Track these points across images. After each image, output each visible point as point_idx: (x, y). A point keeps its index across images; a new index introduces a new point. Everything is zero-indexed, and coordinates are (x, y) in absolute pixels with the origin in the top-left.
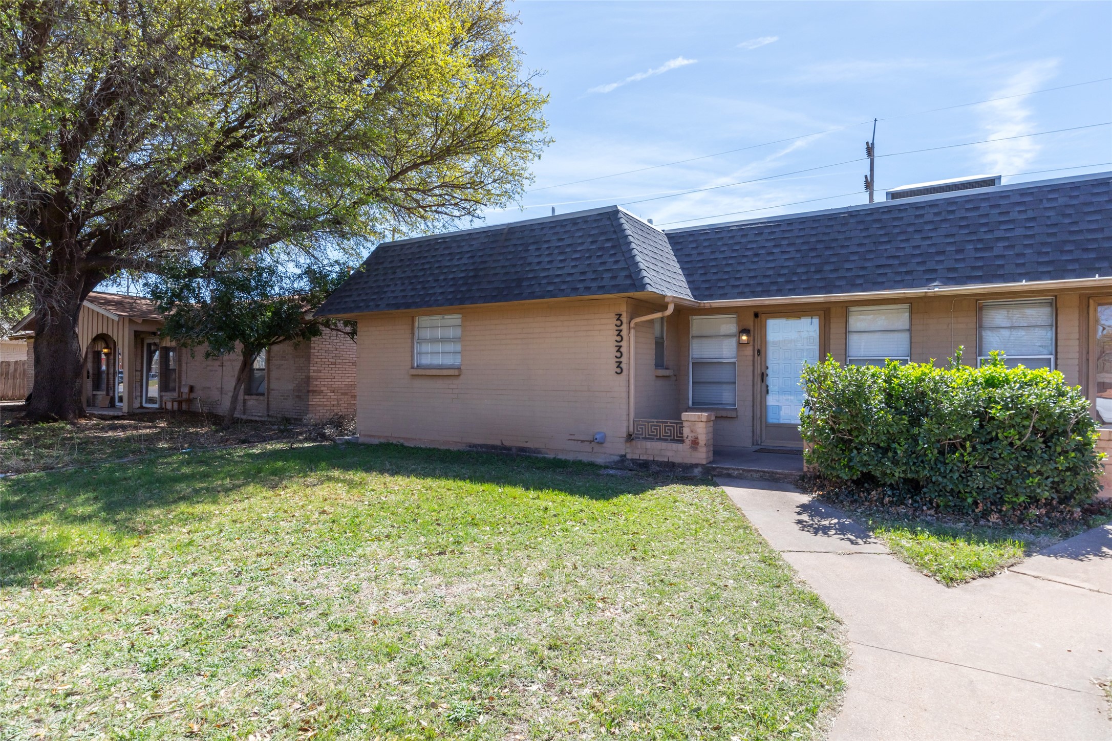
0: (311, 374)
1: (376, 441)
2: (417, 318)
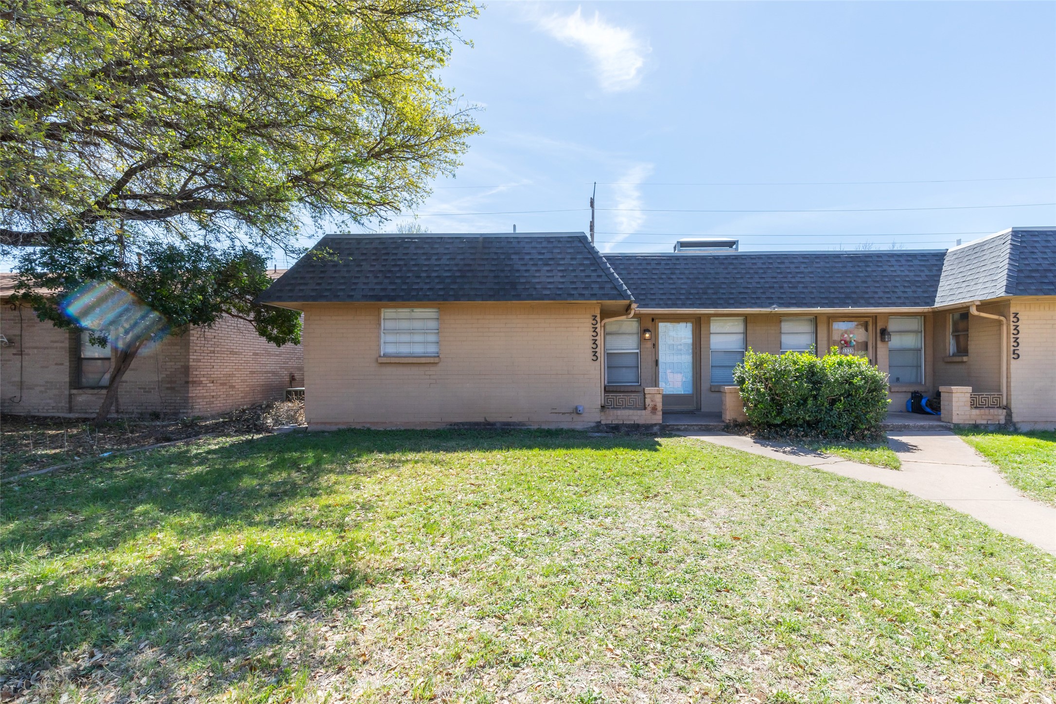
0: (191, 364)
2: (382, 310)
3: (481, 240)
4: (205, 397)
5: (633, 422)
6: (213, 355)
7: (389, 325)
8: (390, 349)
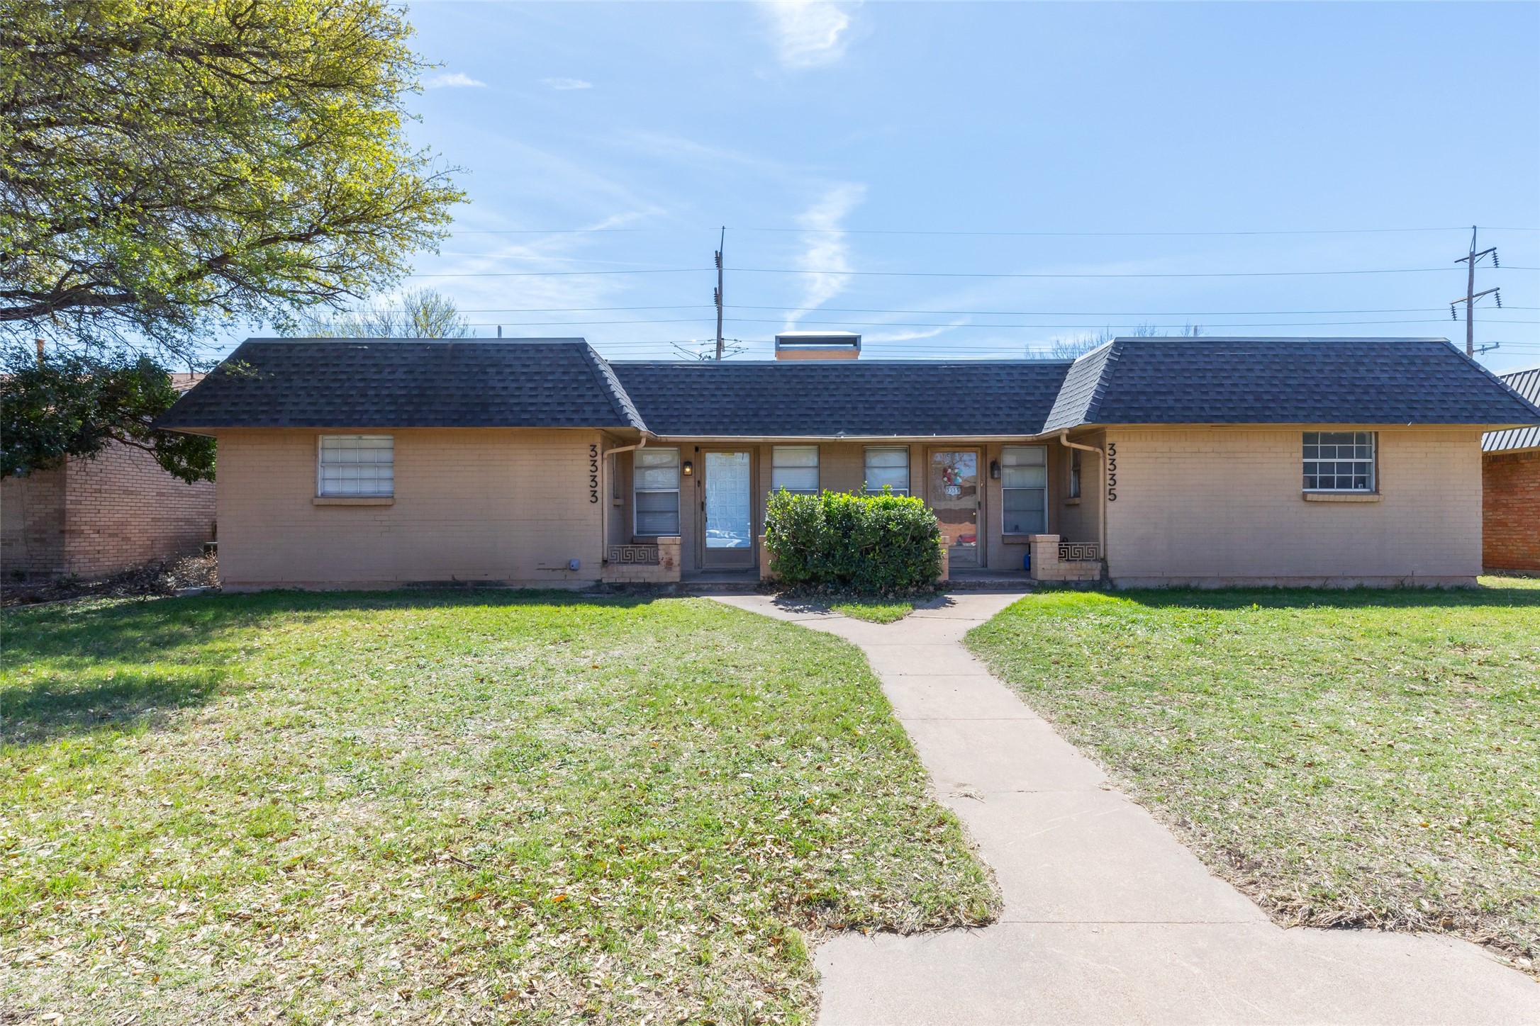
0: (68, 507)
1: (256, 589)
2: (320, 437)
3: (450, 346)
4: (87, 552)
5: (642, 581)
6: (98, 495)
7: (330, 456)
8: (331, 488)
